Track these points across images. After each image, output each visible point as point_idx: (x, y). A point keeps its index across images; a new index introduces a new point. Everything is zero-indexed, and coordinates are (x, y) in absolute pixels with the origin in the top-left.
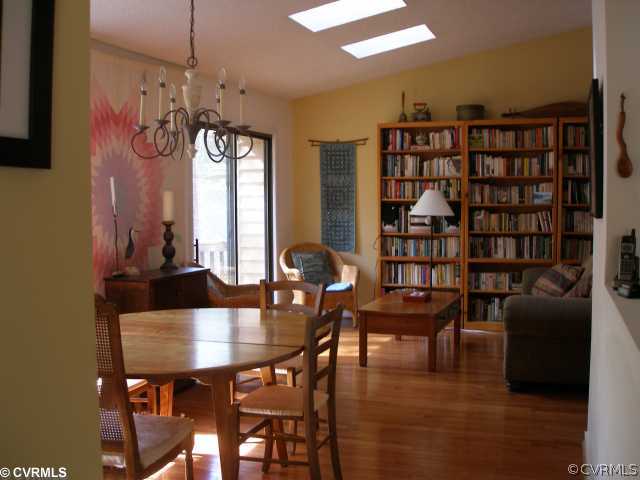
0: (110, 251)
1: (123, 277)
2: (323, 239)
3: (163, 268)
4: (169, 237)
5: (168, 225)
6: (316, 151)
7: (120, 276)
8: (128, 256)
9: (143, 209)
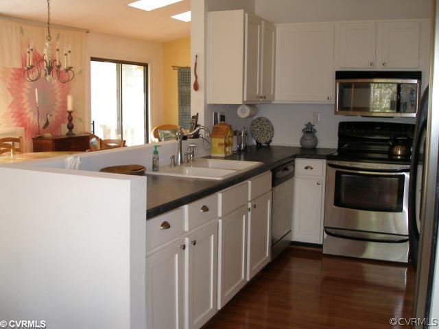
0: (35, 123)
1: (41, 138)
2: (179, 122)
3: (67, 134)
4: (70, 119)
5: (70, 113)
6: (176, 72)
7: (39, 137)
8: (44, 128)
9: (58, 104)
